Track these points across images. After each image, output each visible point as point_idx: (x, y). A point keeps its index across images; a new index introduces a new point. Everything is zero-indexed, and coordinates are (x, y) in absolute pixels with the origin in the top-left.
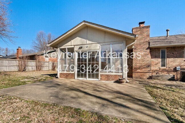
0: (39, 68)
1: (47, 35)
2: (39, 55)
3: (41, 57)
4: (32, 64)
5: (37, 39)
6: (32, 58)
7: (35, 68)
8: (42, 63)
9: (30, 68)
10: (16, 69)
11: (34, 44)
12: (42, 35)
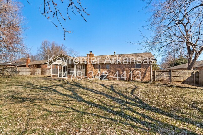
0: (43, 73)
1: (51, 43)
2: (43, 64)
3: (44, 65)
4: (38, 70)
5: (42, 48)
6: (39, 66)
7: (40, 73)
8: (45, 70)
9: (37, 73)
10: (29, 73)
11: (39, 51)
12: (47, 43)
